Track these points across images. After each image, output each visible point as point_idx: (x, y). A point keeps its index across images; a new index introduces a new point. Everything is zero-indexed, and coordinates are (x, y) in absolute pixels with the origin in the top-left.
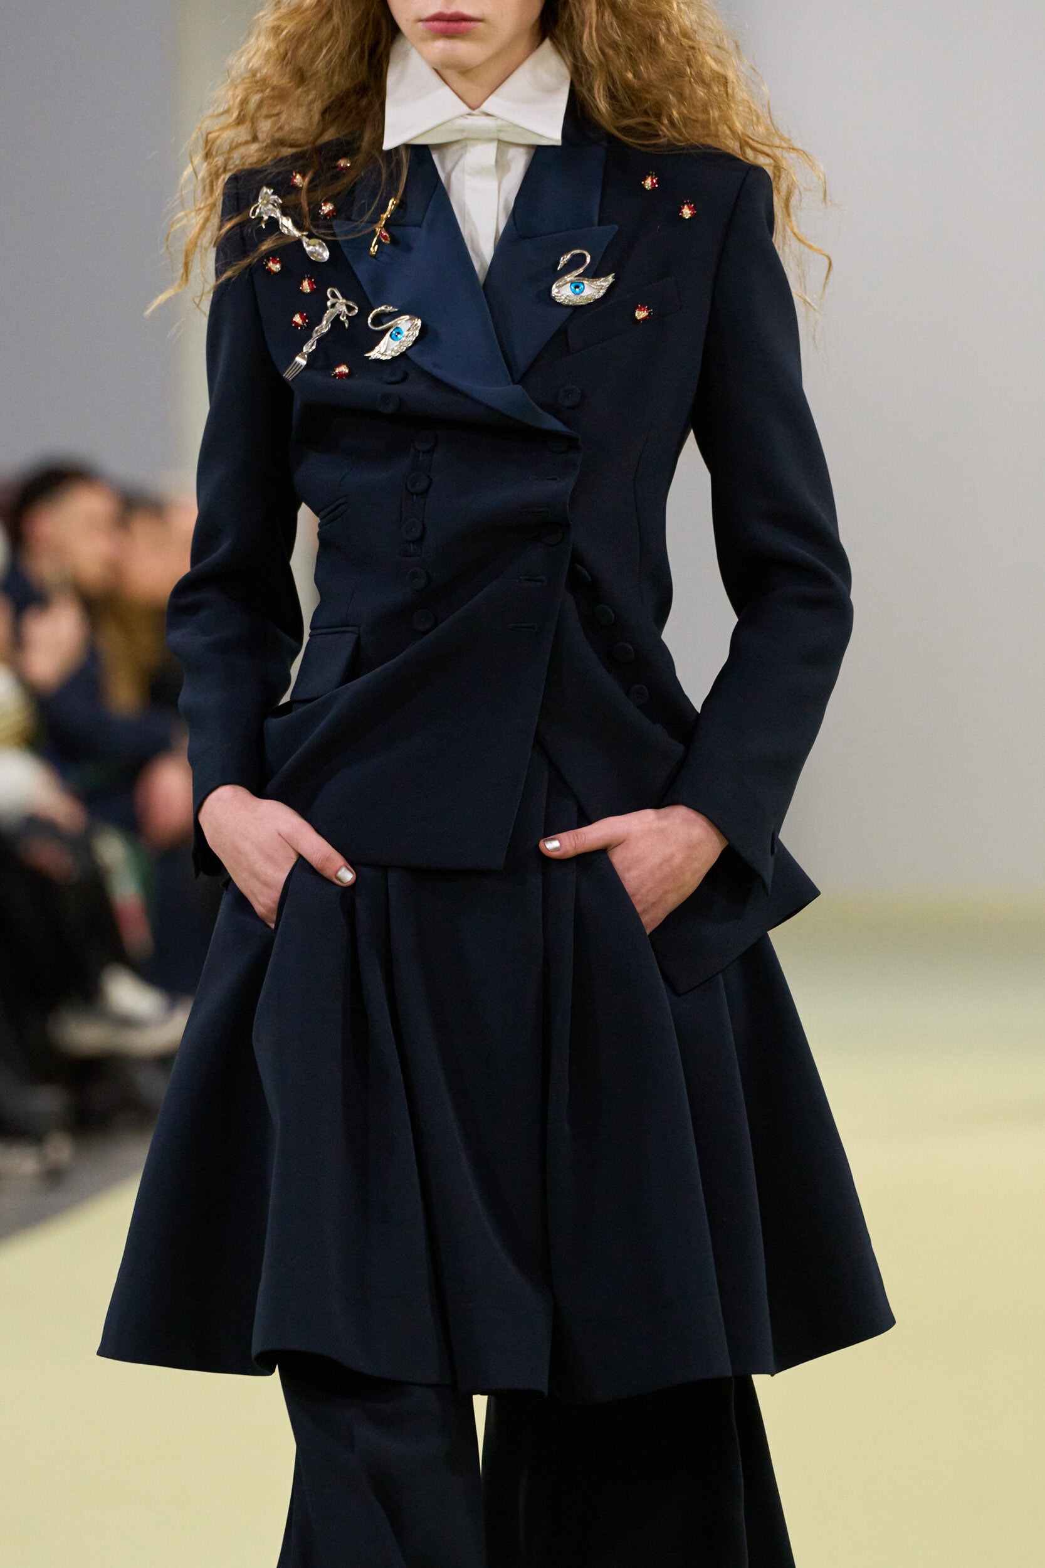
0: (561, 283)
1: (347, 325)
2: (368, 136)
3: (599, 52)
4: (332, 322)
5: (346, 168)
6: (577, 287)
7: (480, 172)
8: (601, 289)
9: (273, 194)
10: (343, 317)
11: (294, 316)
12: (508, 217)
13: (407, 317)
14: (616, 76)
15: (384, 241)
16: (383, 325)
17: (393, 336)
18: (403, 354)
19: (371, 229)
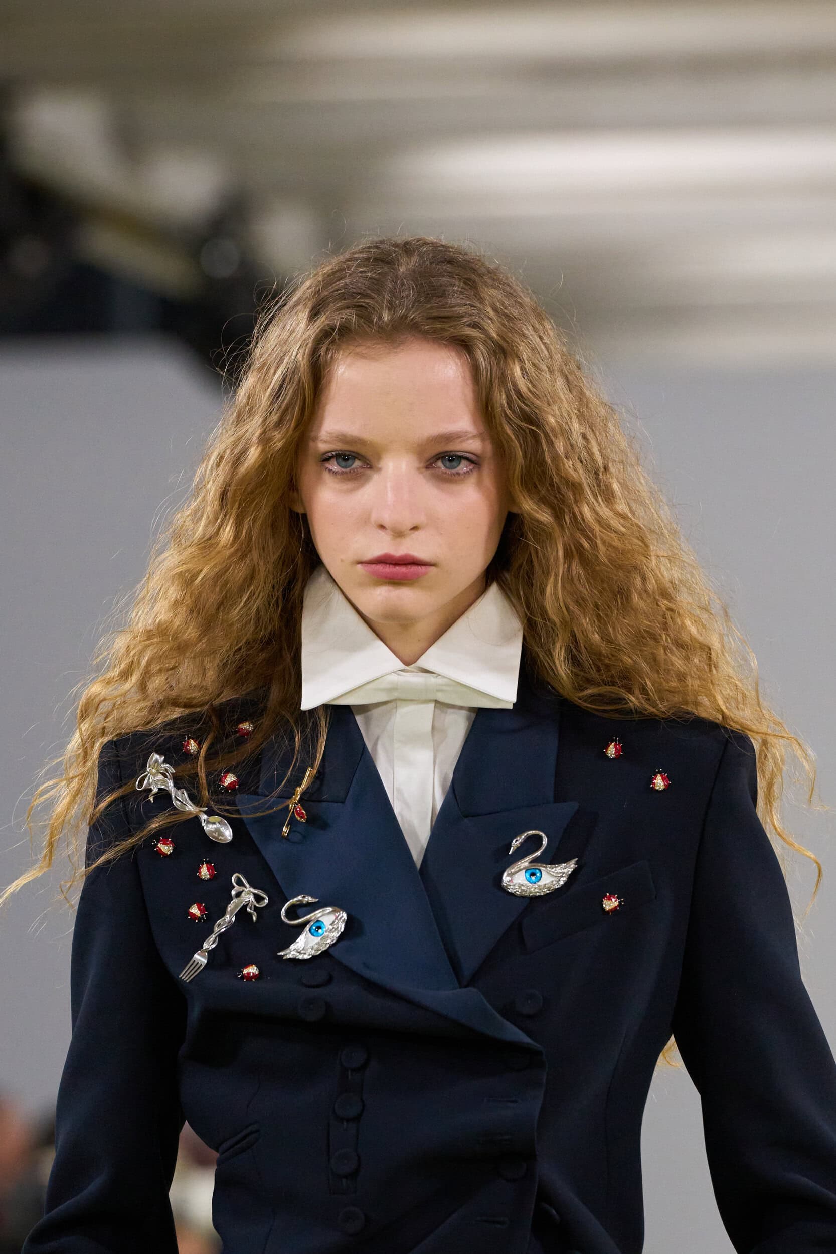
0: (513, 870)
1: (254, 919)
2: (275, 693)
3: (564, 609)
4: (236, 915)
5: (248, 733)
6: (533, 874)
7: (413, 739)
8: (562, 877)
9: (165, 762)
10: (251, 909)
11: (189, 907)
12: (446, 794)
13: (329, 909)
14: (579, 636)
15: (299, 818)
16: (299, 918)
17: (313, 931)
18: (325, 953)
19: (285, 804)
